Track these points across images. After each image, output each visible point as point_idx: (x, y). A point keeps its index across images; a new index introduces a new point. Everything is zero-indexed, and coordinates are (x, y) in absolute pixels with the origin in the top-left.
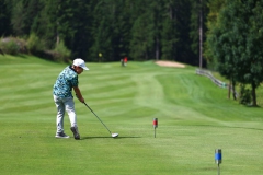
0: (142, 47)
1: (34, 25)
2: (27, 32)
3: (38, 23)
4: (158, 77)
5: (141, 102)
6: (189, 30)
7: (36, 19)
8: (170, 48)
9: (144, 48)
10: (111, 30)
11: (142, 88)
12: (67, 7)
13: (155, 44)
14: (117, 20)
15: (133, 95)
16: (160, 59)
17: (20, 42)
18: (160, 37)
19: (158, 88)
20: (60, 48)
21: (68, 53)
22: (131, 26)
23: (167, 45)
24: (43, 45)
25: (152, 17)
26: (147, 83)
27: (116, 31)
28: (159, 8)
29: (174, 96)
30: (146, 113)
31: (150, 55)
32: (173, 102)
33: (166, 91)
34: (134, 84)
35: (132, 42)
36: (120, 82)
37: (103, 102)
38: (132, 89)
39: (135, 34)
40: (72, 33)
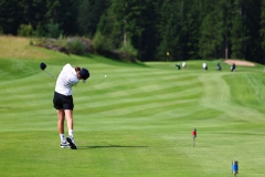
0: (211, 46)
1: (100, 24)
2: (92, 31)
3: (105, 22)
4: (225, 77)
5: (206, 103)
6: (259, 27)
7: (103, 18)
8: (240, 46)
9: (213, 46)
10: (180, 28)
11: (208, 88)
12: (134, 5)
13: (224, 43)
14: (186, 18)
15: (199, 96)
16: (229, 58)
17: (84, 41)
18: (229, 34)
19: (225, 88)
20: (127, 46)
21: (135, 53)
22: (200, 24)
23: (236, 43)
24: (109, 44)
25: (221, 15)
26: (214, 83)
27: (185, 28)
28: (229, 5)
29: (240, 97)
30: (212, 114)
31: (218, 54)
32: (239, 103)
33: (233, 91)
34: (200, 84)
35: (201, 40)
36: (187, 83)
37: (168, 104)
38: (198, 89)
39: (204, 32)
40: (139, 32)
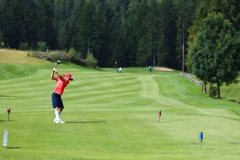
0: (144, 58)
1: (73, 42)
2: (67, 48)
3: (75, 41)
4: (154, 78)
5: (144, 95)
6: (176, 46)
7: (74, 38)
8: (163, 58)
9: (145, 58)
10: (124, 46)
11: (144, 85)
12: (95, 30)
13: (152, 56)
14: (128, 40)
15: (138, 90)
16: (156, 66)
17: (63, 54)
18: (156, 51)
19: (155, 85)
20: (90, 58)
21: (96, 62)
22: (137, 44)
23: (161, 56)
24: (78, 56)
25: (151, 38)
26: (148, 82)
27: (127, 46)
28: (156, 31)
29: (166, 91)
30: (149, 102)
31: (149, 63)
32: (165, 95)
33: (160, 87)
34: (139, 83)
35: (137, 54)
36: (130, 81)
37: (119, 95)
38: (138, 86)
39: (140, 49)
40: (98, 48)
